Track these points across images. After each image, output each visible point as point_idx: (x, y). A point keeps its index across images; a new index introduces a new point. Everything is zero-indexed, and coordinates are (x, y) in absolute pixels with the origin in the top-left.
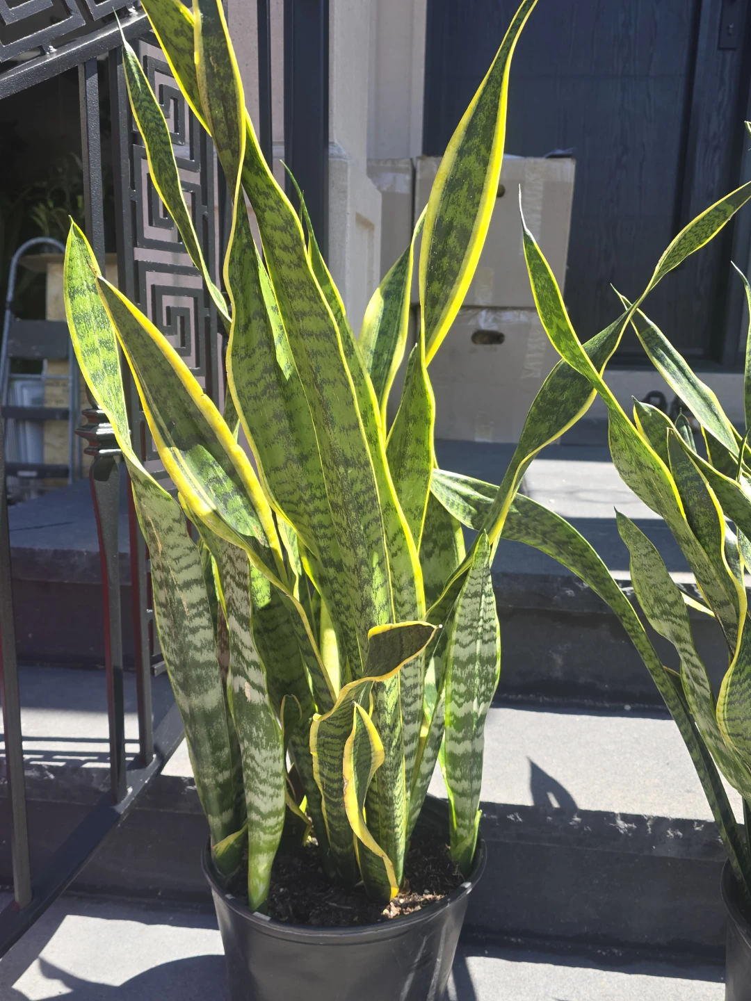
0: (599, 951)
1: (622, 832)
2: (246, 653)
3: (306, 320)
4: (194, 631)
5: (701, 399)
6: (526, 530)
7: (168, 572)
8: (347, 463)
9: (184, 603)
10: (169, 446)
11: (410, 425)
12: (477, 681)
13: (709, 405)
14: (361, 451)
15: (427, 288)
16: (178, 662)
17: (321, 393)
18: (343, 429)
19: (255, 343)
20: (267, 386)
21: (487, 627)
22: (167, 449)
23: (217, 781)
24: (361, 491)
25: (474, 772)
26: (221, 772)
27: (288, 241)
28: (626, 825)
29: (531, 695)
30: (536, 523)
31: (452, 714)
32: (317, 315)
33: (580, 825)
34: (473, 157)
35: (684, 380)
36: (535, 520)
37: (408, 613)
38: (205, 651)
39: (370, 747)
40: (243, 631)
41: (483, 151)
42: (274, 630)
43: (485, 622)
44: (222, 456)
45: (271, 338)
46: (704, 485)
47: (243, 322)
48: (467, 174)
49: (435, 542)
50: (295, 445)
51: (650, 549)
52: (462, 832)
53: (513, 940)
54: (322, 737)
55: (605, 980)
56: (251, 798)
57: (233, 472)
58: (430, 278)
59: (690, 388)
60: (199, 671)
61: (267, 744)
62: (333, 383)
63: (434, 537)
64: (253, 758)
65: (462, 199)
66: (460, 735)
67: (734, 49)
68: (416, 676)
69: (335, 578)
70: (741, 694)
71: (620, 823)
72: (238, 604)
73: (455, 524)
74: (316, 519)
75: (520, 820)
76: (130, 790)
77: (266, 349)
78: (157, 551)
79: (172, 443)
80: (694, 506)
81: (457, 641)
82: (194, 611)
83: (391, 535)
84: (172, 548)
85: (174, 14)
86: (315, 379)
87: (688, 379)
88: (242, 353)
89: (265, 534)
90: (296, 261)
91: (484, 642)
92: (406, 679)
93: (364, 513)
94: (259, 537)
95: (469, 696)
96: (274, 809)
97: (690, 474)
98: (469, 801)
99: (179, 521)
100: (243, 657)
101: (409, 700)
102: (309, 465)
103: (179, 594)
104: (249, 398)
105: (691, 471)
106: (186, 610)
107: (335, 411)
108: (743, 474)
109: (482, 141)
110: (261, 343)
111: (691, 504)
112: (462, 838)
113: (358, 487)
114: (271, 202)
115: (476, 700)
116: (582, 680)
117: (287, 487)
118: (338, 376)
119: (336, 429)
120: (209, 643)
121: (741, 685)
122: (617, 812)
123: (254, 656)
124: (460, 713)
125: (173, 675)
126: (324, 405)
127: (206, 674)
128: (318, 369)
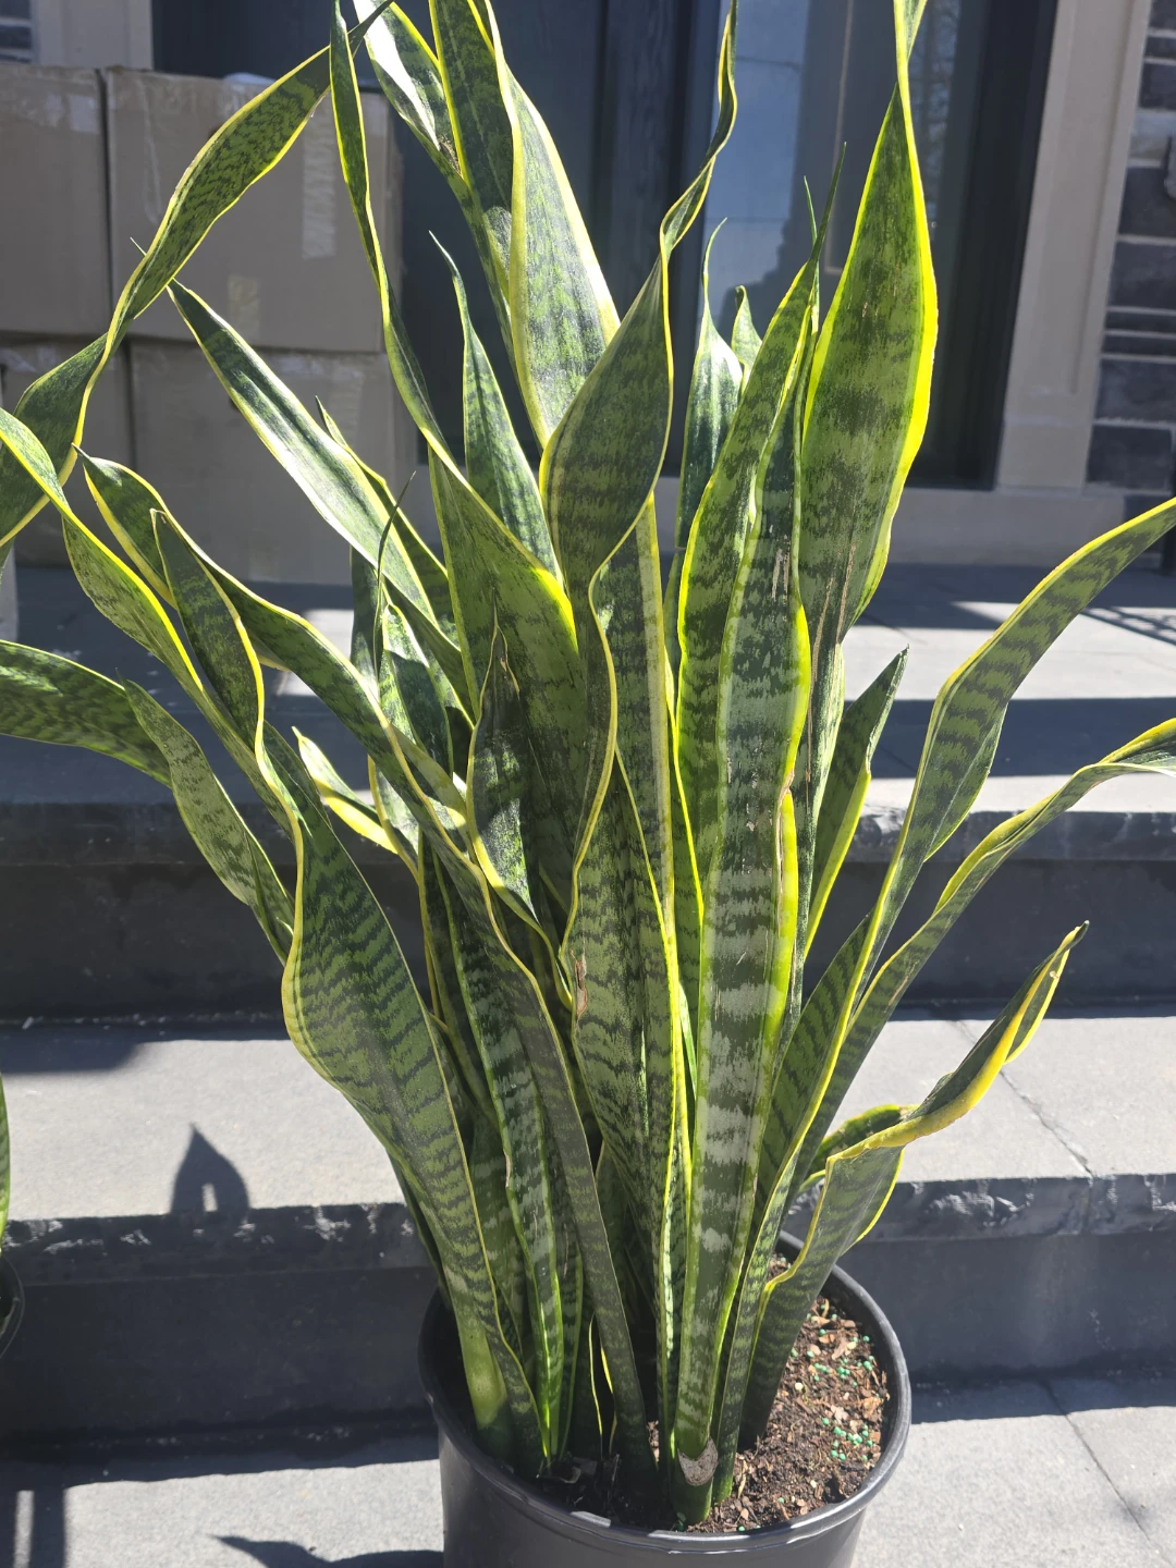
0: (311, 1436)
1: (326, 1237)
5: (328, 472)
6: (79, 723)
13: (346, 483)
28: (333, 1225)
29: (237, 1013)
30: (95, 710)
33: (256, 1235)
36: (94, 705)
46: (232, 623)
51: (192, 749)
53: (162, 1441)
55: (309, 1485)
59: (306, 451)
70: (332, 1008)
71: (323, 1222)
75: (146, 1241)
80: (218, 663)
97: (208, 602)
105: (209, 595)
108: (391, 608)
111: (213, 659)
121: (327, 991)
122: (316, 1204)
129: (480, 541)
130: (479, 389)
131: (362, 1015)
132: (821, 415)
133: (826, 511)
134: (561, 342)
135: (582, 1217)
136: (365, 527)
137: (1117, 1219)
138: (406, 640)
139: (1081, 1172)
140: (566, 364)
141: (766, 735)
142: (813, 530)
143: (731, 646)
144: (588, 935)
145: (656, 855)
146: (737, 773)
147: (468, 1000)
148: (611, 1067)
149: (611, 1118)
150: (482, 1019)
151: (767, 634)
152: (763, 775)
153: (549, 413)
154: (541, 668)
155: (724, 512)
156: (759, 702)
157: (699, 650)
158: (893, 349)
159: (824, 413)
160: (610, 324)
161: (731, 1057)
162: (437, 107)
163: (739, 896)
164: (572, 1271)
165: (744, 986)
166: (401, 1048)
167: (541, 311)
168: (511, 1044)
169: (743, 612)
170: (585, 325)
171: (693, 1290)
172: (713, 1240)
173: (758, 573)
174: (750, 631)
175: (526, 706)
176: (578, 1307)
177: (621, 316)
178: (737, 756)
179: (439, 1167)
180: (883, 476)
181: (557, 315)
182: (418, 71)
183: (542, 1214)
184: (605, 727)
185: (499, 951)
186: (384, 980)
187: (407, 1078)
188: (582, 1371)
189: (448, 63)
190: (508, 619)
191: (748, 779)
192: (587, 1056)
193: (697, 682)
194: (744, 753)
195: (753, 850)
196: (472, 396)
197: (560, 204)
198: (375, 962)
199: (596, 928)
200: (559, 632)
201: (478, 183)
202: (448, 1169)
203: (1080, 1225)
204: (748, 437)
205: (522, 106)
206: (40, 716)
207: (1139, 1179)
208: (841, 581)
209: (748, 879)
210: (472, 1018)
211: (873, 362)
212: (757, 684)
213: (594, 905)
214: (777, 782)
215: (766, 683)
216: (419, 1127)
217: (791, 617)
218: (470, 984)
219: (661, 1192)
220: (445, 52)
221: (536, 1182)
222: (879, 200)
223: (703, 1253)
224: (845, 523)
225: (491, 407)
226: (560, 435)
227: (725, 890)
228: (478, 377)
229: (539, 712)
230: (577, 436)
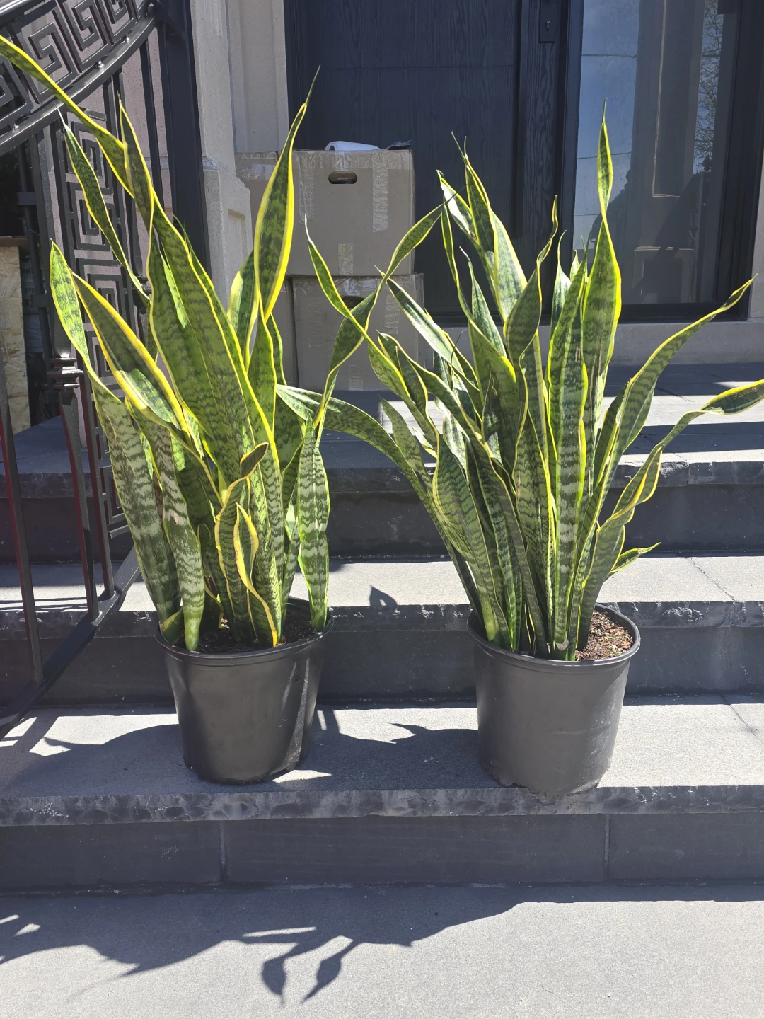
1: (426, 617)
2: (173, 494)
3: (192, 293)
4: (140, 486)
6: (346, 424)
7: (122, 450)
8: (222, 373)
9: (133, 469)
10: (119, 370)
11: (260, 354)
12: (316, 509)
13: (438, 336)
14: (229, 366)
15: (260, 274)
16: (131, 507)
17: (204, 334)
18: (218, 354)
19: (165, 308)
20: (174, 332)
21: (318, 475)
22: (118, 372)
23: (161, 581)
24: (232, 389)
25: (321, 568)
26: (163, 575)
27: (179, 252)
28: (428, 612)
29: (377, 554)
30: (352, 419)
31: (303, 532)
32: (198, 291)
33: (400, 615)
34: (278, 201)
35: (422, 322)
36: (352, 417)
37: (269, 467)
38: (148, 499)
39: (249, 533)
40: (170, 481)
41: (283, 197)
42: (189, 485)
43: (317, 472)
44: (150, 375)
45: (174, 305)
46: (416, 376)
47: (158, 296)
48: (276, 210)
49: (289, 433)
50: (192, 366)
51: (400, 418)
52: (318, 608)
54: (222, 534)
56: (183, 585)
57: (157, 385)
58: (262, 268)
59: (426, 327)
60: (145, 512)
61: (191, 551)
62: (210, 328)
63: (288, 430)
64: (183, 560)
65: (275, 224)
66: (309, 545)
67: (553, 42)
68: (278, 506)
69: (223, 447)
70: (445, 489)
71: (424, 611)
72: (166, 464)
73: (300, 420)
74: (208, 410)
75: (362, 615)
76: (101, 613)
77: (171, 311)
78: (113, 437)
79: (121, 368)
80: (414, 389)
81: (301, 485)
82: (139, 473)
83: (254, 418)
84: (123, 435)
85: (113, 144)
86: (200, 326)
87: (425, 321)
88: (158, 313)
89: (179, 423)
90: (184, 263)
91: (318, 485)
92: (272, 508)
93: (235, 402)
94: (176, 424)
95: (312, 519)
96: (198, 591)
97: (411, 372)
98: (319, 587)
99: (126, 417)
100: (172, 497)
101: (275, 522)
102: (201, 377)
103: (129, 463)
104: (164, 339)
105: (412, 370)
106: (134, 473)
107: (213, 344)
108: (455, 375)
109: (282, 192)
110: (168, 308)
112: (317, 611)
113: (229, 387)
114: (169, 233)
115: (316, 521)
116: (411, 541)
117: (190, 392)
118: (212, 323)
119: (214, 354)
120: (150, 493)
121: (444, 483)
122: (421, 604)
123: (179, 495)
124: (308, 530)
125: (128, 516)
126: (206, 340)
127: (150, 513)
128: (201, 320)
129: (485, 350)
130: (477, 300)
131: (454, 492)
132: (589, 305)
133: (592, 334)
134: (509, 290)
135: (521, 563)
136: (445, 350)
137: (747, 620)
138: (460, 384)
139: (730, 600)
140: (511, 296)
141: (575, 403)
142: (588, 340)
143: (563, 377)
144: (521, 470)
145: (542, 445)
146: (566, 416)
147: (483, 493)
148: (529, 516)
149: (530, 535)
150: (488, 499)
151: (574, 373)
152: (574, 416)
153: (506, 311)
154: (504, 388)
155: (561, 337)
156: (573, 394)
157: (555, 382)
158: (608, 285)
159: (590, 305)
160: (524, 284)
161: (567, 507)
162: (469, 222)
163: (568, 455)
164: (518, 587)
165: (571, 484)
166: (465, 504)
167: (503, 282)
168: (497, 508)
169: (567, 366)
170: (516, 284)
171: (558, 586)
172: (564, 569)
173: (570, 354)
174: (569, 372)
175: (499, 401)
176: (521, 599)
177: (527, 281)
178: (566, 411)
179: (476, 542)
180: (609, 322)
181: (508, 282)
182: (464, 212)
183: (508, 564)
184: (524, 401)
185: (494, 475)
186: (459, 483)
187: (467, 512)
188: (523, 621)
189: (474, 209)
190: (494, 374)
191: (570, 418)
192: (521, 513)
193: (555, 393)
194: (568, 410)
195: (573, 440)
196: (475, 303)
197: (507, 249)
198: (457, 477)
199: (523, 468)
200: (510, 377)
201: (483, 244)
202: (479, 543)
203: (731, 623)
204: (568, 313)
205: (496, 222)
206: (335, 421)
207: (756, 602)
208: (598, 355)
209: (571, 449)
210: (485, 498)
211: (603, 289)
212: (572, 388)
213: (523, 460)
214: (579, 418)
215: (574, 388)
216: (470, 529)
217: (581, 367)
218: (484, 488)
219: (547, 555)
220: (473, 206)
221: (506, 553)
222: (601, 244)
223: (561, 573)
224: (598, 337)
225: (482, 306)
226: (510, 317)
227: (563, 453)
228: (477, 296)
229: (504, 403)
230: (515, 318)
